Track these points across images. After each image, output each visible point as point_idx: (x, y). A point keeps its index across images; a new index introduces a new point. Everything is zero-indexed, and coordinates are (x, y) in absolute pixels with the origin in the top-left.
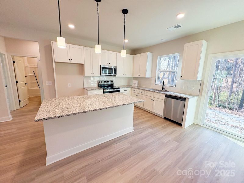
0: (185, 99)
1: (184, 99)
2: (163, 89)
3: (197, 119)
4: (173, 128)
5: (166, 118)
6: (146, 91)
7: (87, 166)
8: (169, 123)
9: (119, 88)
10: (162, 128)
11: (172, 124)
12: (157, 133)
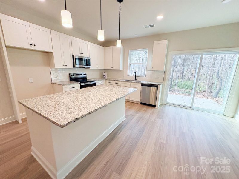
0: (158, 85)
1: (156, 86)
2: (136, 79)
3: (162, 100)
4: (151, 109)
5: (142, 103)
6: (122, 82)
7: (108, 162)
8: (145, 107)
9: (95, 81)
10: (144, 111)
11: (148, 107)
12: (144, 116)
